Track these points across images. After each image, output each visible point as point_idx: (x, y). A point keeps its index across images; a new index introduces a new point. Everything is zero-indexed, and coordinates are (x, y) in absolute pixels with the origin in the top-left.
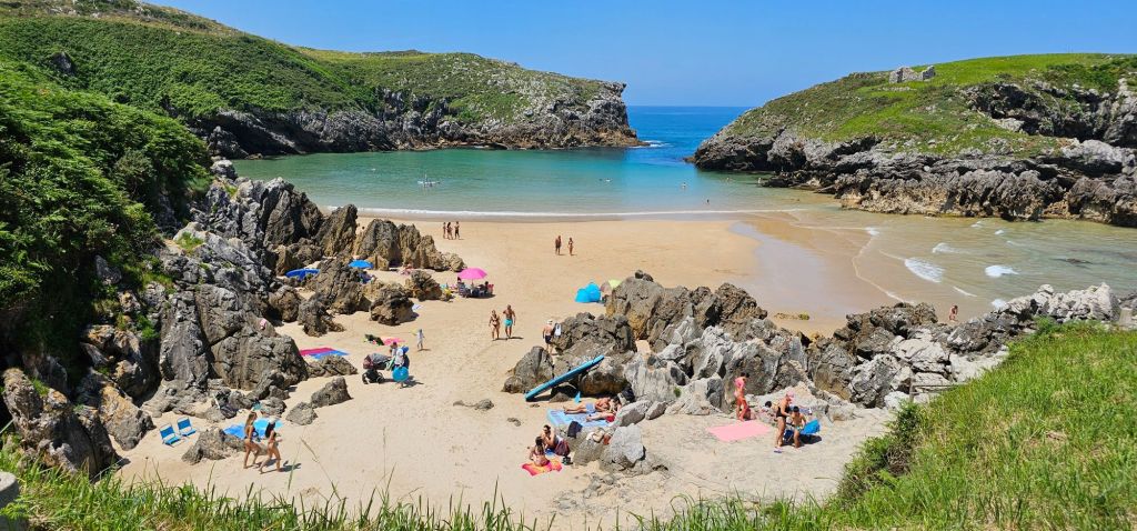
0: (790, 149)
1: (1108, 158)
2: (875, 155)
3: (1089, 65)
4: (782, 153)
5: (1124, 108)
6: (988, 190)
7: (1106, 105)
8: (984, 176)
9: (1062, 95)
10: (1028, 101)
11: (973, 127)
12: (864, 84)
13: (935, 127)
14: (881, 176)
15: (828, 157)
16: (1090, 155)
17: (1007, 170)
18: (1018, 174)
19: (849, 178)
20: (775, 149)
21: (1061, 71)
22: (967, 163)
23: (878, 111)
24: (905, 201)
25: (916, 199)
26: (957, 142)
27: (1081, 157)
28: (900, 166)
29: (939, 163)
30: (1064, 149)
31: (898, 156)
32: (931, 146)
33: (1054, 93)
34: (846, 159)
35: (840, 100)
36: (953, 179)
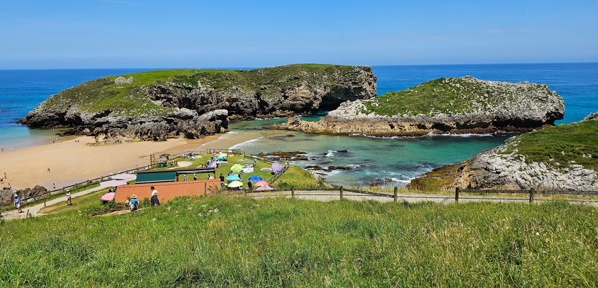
0: (74, 115)
1: (189, 114)
2: (110, 118)
3: (189, 75)
4: (71, 117)
5: (201, 92)
6: (149, 130)
7: (195, 91)
8: (148, 125)
9: (180, 88)
10: (167, 91)
11: (145, 104)
12: (105, 84)
13: (132, 105)
14: (113, 127)
15: (91, 119)
16: (183, 113)
17: (156, 121)
18: (160, 122)
19: (99, 129)
20: (68, 115)
21: (180, 78)
22: (143, 120)
23: (111, 98)
24: (120, 137)
25: (124, 136)
26: (139, 112)
27: (180, 114)
28: (120, 122)
29: (133, 120)
30: (175, 112)
31: (119, 118)
32: (130, 114)
33: (177, 87)
34: (99, 120)
35: (95, 92)
36: (138, 127)
